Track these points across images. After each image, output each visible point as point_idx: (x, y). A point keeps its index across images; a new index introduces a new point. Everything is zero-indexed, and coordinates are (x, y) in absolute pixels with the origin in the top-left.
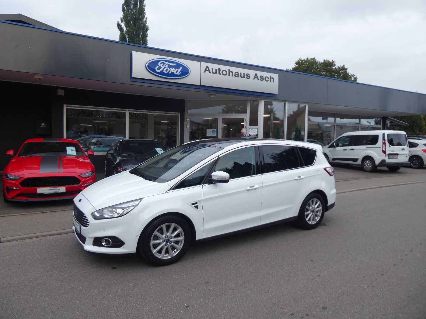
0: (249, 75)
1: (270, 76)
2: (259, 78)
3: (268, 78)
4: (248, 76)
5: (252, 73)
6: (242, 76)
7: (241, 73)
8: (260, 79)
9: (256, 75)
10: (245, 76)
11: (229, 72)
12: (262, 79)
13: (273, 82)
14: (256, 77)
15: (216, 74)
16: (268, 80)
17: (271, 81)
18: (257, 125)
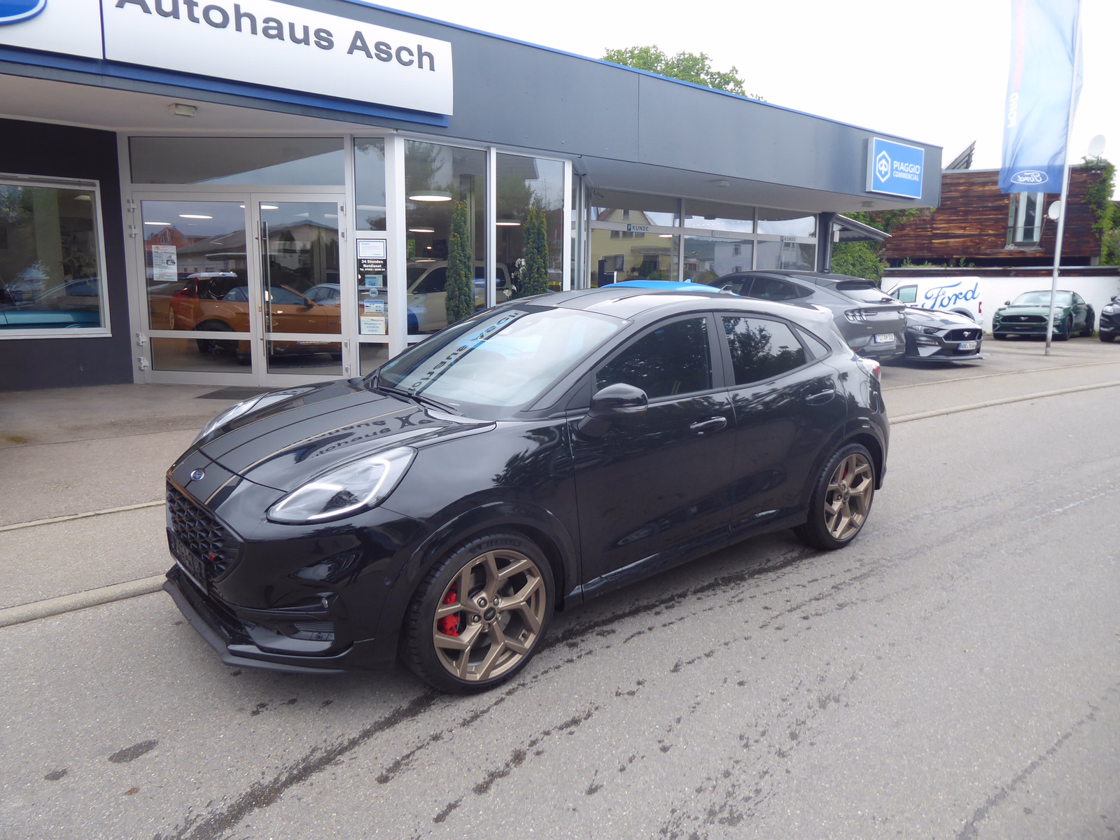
0: (329, 34)
1: (420, 47)
2: (373, 51)
3: (411, 53)
4: (325, 40)
5: (342, 28)
6: (299, 34)
7: (292, 26)
8: (378, 57)
9: (358, 35)
10: (312, 38)
11: (239, 16)
12: (385, 56)
13: (432, 68)
14: (359, 43)
15: (177, 16)
16: (411, 62)
17: (421, 66)
18: (385, 230)
